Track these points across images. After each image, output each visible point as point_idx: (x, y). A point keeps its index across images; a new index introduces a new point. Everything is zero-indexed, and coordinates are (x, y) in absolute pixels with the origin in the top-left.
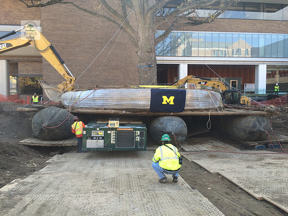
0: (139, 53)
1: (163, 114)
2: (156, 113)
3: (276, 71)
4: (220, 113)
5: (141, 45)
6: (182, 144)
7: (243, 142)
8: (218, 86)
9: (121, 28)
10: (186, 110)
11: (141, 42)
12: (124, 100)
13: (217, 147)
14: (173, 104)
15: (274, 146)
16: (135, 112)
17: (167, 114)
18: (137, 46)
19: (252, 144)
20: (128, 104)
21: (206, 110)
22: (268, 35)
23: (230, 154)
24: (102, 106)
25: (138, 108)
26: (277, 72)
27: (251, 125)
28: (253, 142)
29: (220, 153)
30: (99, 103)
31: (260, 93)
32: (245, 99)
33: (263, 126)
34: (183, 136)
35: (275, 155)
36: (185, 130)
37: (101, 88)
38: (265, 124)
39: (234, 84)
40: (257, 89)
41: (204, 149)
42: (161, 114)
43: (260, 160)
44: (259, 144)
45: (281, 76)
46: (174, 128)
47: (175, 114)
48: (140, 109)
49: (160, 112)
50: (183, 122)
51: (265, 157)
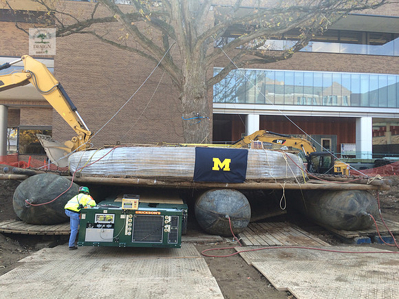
0: (184, 100)
1: (215, 185)
2: (204, 185)
3: (385, 127)
4: (300, 185)
5: (187, 89)
6: (242, 232)
7: (336, 231)
8: (302, 146)
9: (160, 65)
10: (249, 180)
11: (186, 84)
12: (156, 164)
13: (296, 239)
14: (229, 169)
15: (384, 238)
16: (172, 182)
17: (219, 185)
18: (181, 90)
19: (349, 234)
20: (162, 169)
21: (278, 180)
22: (374, 76)
23: (313, 251)
24: (123, 172)
25: (176, 175)
26: (388, 129)
27: (347, 205)
28: (351, 233)
29: (298, 250)
30: (120, 168)
31: (364, 157)
32: (340, 165)
33: (365, 207)
34: (243, 221)
35: (384, 256)
36: (247, 212)
37: (123, 146)
38: (368, 204)
39: (326, 145)
40: (359, 152)
41: (275, 242)
42: (210, 185)
43: (360, 264)
44: (361, 236)
45: (393, 134)
46: (230, 208)
47: (232, 185)
48: (180, 178)
49: (209, 183)
50: (245, 198)
51: (368, 260)
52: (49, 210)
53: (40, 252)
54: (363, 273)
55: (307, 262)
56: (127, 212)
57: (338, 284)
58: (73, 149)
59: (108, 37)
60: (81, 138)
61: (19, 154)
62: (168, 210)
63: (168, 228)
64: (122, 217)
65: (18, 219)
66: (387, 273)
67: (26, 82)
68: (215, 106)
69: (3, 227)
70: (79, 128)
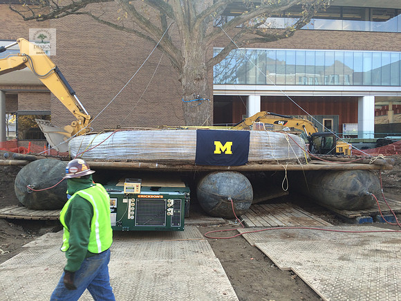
0: (184, 81)
1: (216, 168)
2: (205, 168)
3: (388, 106)
4: (302, 166)
5: (187, 70)
6: (244, 214)
7: (338, 211)
8: (304, 126)
9: (159, 46)
10: (251, 162)
11: (186, 65)
12: (158, 147)
13: (298, 219)
14: (231, 153)
15: (385, 217)
16: (174, 166)
17: (222, 168)
18: (181, 71)
19: (351, 214)
20: (163, 153)
21: (281, 162)
22: (377, 54)
23: (315, 231)
24: (124, 156)
25: (178, 159)
26: (390, 108)
27: (349, 185)
28: (353, 212)
29: (301, 231)
30: (121, 152)
31: (366, 137)
32: (343, 145)
33: (367, 186)
34: (245, 203)
35: (386, 234)
36: (249, 194)
37: (124, 130)
38: (370, 184)
39: (328, 124)
40: (361, 132)
41: (278, 223)
43: (362, 243)
44: (363, 214)
45: (395, 113)
46: (232, 190)
47: (234, 168)
48: (181, 161)
50: (247, 180)
51: (371, 239)
52: (51, 195)
53: (44, 237)
54: (366, 252)
55: (310, 242)
56: (130, 196)
57: (341, 263)
58: (73, 134)
59: (105, 18)
60: (80, 123)
61: (18, 139)
62: (170, 193)
63: (171, 212)
64: (125, 201)
65: (20, 205)
66: (390, 252)
67: (23, 66)
68: (215, 87)
69: (5, 212)
70: (78, 112)
